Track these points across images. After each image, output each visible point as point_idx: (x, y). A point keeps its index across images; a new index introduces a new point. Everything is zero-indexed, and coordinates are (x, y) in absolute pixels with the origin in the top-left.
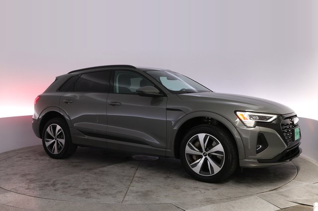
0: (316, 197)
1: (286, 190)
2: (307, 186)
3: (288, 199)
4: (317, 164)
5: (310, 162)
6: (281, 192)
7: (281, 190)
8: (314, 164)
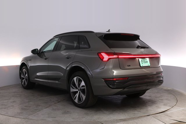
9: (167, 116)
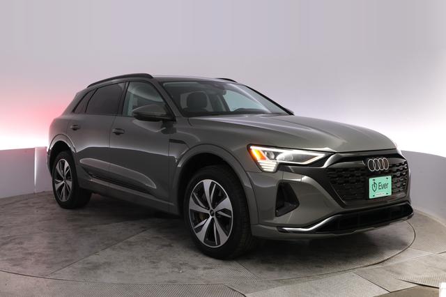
0: (443, 273)
1: (398, 264)
2: (430, 256)
3: (400, 277)
4: (444, 224)
5: (434, 221)
6: (390, 266)
7: (389, 263)
8: (440, 225)
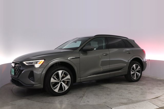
9: (160, 100)
